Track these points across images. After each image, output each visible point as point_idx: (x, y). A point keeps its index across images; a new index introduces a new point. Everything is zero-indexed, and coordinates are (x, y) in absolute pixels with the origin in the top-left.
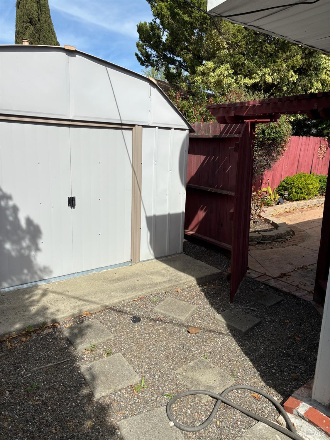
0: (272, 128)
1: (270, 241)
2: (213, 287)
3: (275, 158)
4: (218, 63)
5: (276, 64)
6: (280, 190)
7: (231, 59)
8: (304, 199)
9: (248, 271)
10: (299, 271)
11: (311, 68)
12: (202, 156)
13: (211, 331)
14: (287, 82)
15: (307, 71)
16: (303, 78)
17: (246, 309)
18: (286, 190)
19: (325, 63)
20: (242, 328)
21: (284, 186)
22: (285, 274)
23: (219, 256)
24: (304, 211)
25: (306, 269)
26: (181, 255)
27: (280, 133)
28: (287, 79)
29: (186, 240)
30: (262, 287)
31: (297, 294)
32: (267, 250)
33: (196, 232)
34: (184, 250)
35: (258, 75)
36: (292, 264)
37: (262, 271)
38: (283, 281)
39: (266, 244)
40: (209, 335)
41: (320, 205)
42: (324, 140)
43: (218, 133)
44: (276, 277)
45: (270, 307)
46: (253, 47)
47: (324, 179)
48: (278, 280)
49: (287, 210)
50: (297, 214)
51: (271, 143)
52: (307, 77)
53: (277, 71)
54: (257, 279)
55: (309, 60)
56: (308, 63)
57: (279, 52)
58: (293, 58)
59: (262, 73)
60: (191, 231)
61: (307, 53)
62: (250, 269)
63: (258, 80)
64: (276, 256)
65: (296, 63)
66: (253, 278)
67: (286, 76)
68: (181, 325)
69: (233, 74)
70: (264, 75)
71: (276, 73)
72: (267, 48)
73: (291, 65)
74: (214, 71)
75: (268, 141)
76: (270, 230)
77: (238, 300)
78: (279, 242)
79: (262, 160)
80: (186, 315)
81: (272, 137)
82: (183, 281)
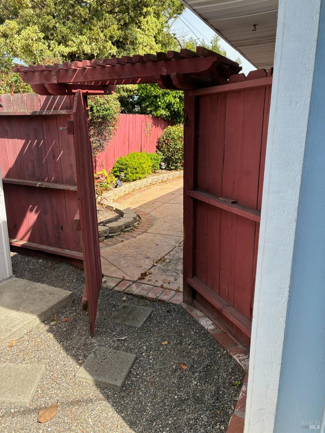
0: (101, 104)
1: (119, 233)
2: (64, 320)
3: (107, 138)
4: (22, 23)
5: (92, 32)
6: (115, 172)
7: (38, 20)
8: (140, 178)
9: (103, 280)
10: (159, 265)
11: (128, 42)
12: (19, 140)
13: (73, 403)
14: (107, 54)
15: (124, 44)
16: (121, 52)
17: (114, 341)
18: (121, 171)
19: (141, 38)
20: (116, 380)
21: (119, 168)
22: (146, 273)
23: (64, 268)
24: (142, 191)
25: (164, 261)
26: (10, 280)
27: (110, 110)
28: (106, 50)
29: (16, 253)
30: (124, 299)
31: (165, 298)
32: (118, 245)
33: (29, 240)
34: (13, 271)
35: (74, 42)
36: (149, 258)
37: (119, 275)
38: (145, 284)
39: (115, 237)
40: (71, 411)
41: (155, 182)
42: (149, 118)
43: (37, 109)
44: (136, 280)
45: (141, 328)
46: (63, 8)
47: (154, 157)
48: (139, 283)
49: (127, 192)
50: (136, 196)
51: (101, 121)
52: (125, 50)
53: (94, 40)
54: (116, 289)
55: (125, 32)
56: (125, 35)
57: (93, 19)
58: (109, 27)
59: (78, 41)
60: (22, 239)
61: (122, 24)
62: (105, 276)
63: (74, 49)
64: (129, 250)
65: (114, 33)
66: (111, 288)
67: (105, 47)
68: (26, 412)
69: (44, 38)
70: (81, 43)
71: (94, 42)
72: (80, 11)
73: (109, 35)
74: (19, 32)
75: (97, 119)
76: (116, 219)
77: (100, 329)
78: (128, 231)
79: (94, 141)
80: (31, 390)
81: (102, 115)
82: (19, 327)
